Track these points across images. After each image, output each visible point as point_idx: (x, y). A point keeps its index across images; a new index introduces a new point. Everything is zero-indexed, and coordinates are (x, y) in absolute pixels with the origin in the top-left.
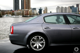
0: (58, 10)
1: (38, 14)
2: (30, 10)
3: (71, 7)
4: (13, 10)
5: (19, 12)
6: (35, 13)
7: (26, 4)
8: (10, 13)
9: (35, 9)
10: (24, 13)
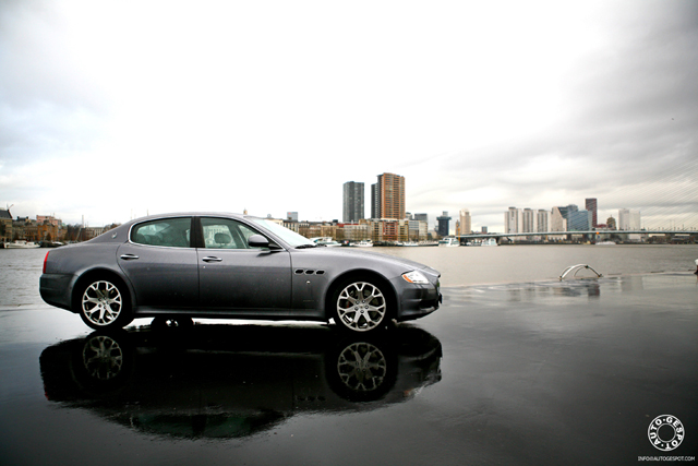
0: (512, 222)
1: (434, 235)
2: (402, 222)
3: (564, 211)
4: (341, 221)
5: (361, 226)
6: (422, 231)
7: (387, 199)
8: (329, 233)
9: (422, 217)
10: (381, 233)
